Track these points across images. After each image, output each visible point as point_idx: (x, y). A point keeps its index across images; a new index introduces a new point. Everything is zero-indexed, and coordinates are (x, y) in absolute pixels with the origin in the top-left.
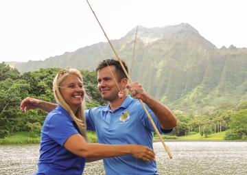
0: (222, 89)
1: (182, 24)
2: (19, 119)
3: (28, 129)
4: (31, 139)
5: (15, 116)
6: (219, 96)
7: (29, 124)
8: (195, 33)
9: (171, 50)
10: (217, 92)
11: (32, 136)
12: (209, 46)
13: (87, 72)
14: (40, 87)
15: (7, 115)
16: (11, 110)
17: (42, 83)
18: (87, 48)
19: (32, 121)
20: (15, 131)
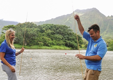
0: (107, 32)
1: (93, 8)
2: (36, 41)
3: (38, 44)
4: (39, 47)
5: (34, 40)
6: (106, 34)
7: (39, 42)
8: (98, 11)
9: (89, 17)
10: (105, 33)
11: (39, 46)
12: (103, 16)
13: (59, 25)
14: (43, 30)
15: (32, 39)
16: (33, 37)
17: (44, 29)
18: (59, 17)
19: (40, 41)
20: (34, 44)
